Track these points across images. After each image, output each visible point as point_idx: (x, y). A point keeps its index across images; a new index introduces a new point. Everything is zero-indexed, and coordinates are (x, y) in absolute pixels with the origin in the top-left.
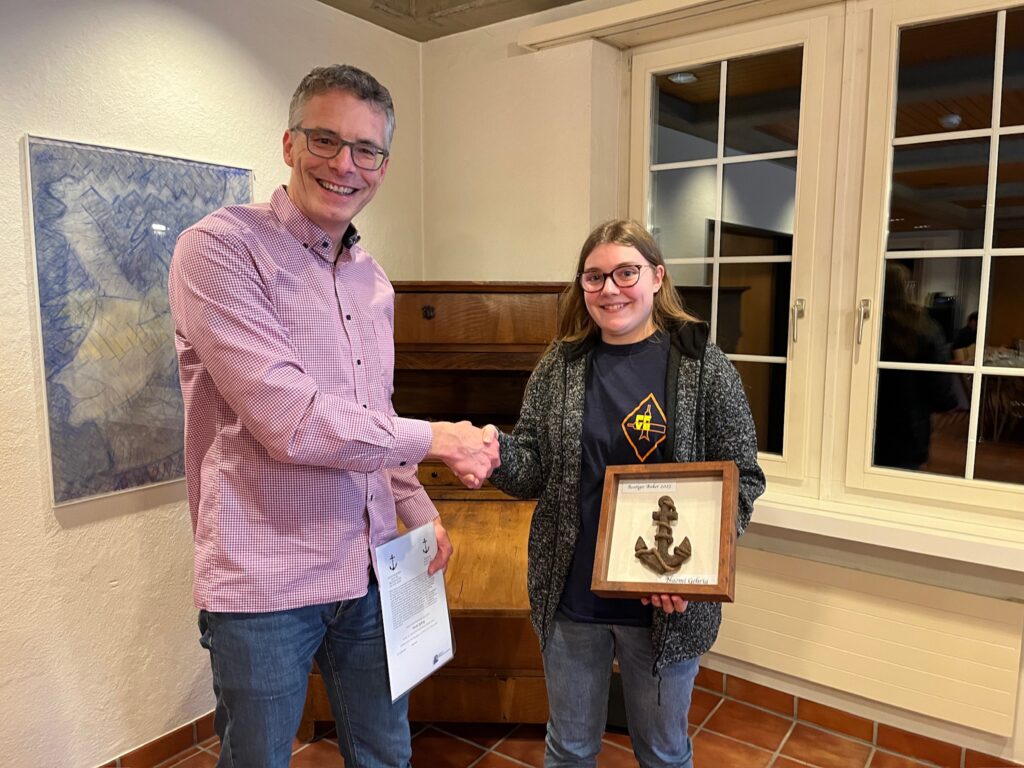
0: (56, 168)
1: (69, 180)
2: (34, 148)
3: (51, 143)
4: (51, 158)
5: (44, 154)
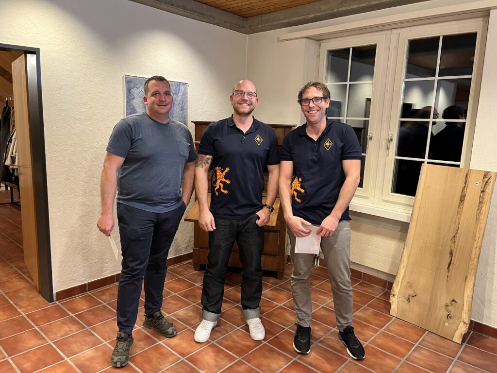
0: (132, 85)
1: (136, 88)
2: (127, 79)
3: (131, 77)
4: (131, 82)
5: (129, 80)
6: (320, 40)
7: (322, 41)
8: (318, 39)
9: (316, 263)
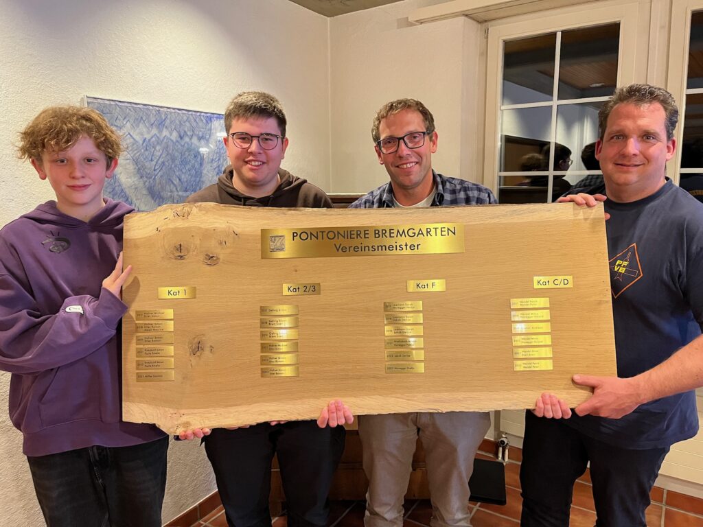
3: (102, 102)
6: (486, 21)
7: (490, 24)
8: (482, 19)
9: (500, 455)
